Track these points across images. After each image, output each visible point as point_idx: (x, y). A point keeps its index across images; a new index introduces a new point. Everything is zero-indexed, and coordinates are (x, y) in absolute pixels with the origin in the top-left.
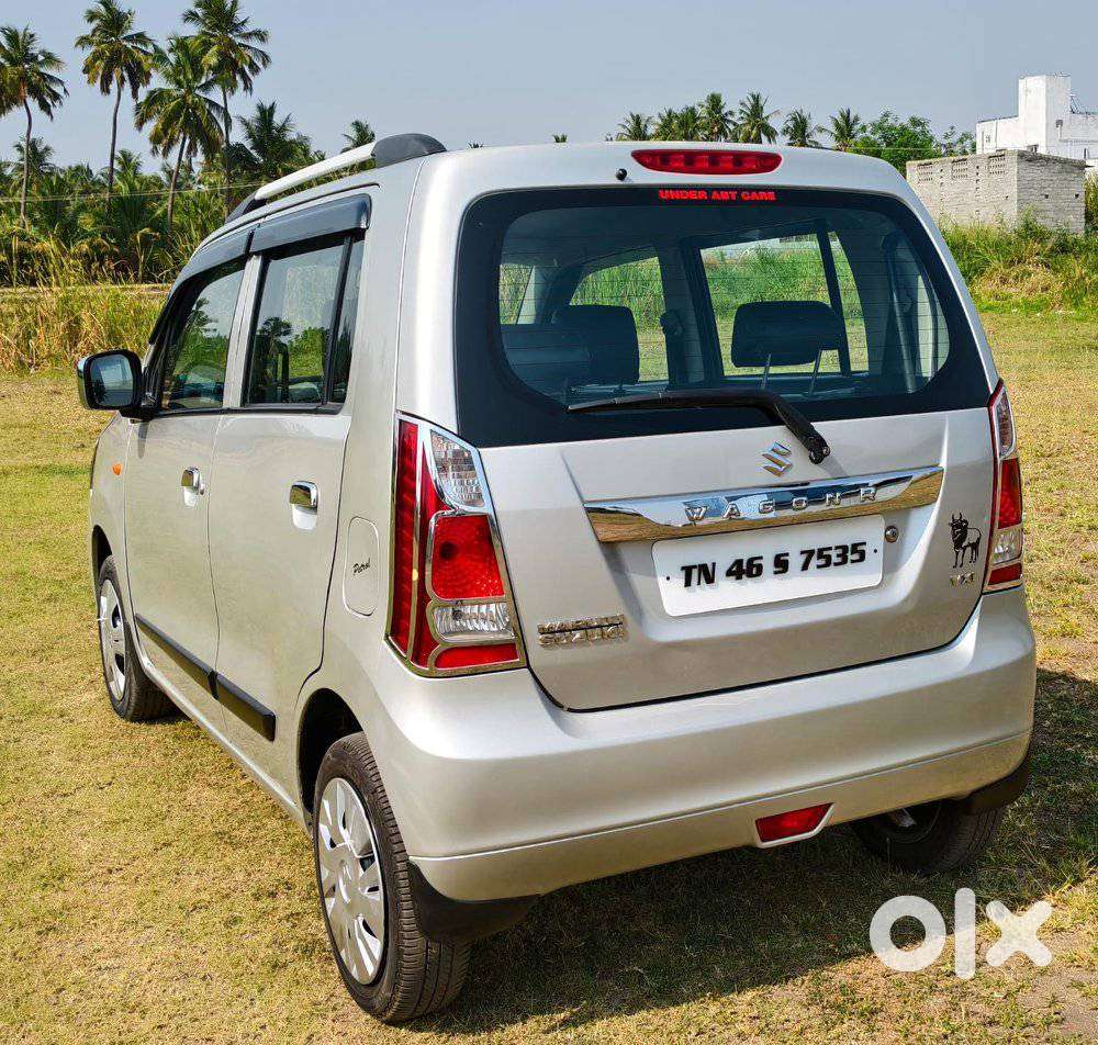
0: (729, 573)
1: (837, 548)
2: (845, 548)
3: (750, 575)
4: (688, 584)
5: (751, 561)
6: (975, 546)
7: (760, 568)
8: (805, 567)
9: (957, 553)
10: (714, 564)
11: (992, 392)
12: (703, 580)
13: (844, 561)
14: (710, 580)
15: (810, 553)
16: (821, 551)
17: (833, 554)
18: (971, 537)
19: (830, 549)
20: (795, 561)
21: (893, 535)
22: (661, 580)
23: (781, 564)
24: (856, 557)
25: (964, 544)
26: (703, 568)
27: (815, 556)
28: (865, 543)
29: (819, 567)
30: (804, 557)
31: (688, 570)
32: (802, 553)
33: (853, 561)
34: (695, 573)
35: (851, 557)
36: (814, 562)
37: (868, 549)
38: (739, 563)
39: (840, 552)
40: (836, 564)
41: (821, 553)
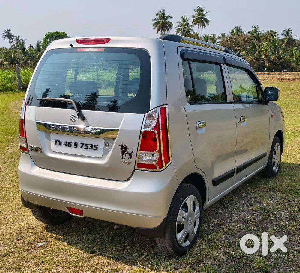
3: (69, 146)
4: (56, 144)
5: (69, 143)
6: (130, 154)
7: (71, 145)
9: (123, 155)
10: (61, 141)
11: (150, 110)
13: (92, 149)
14: (60, 145)
15: (83, 144)
17: (89, 146)
18: (128, 151)
19: (88, 144)
20: (79, 145)
21: (107, 145)
22: (52, 142)
23: (76, 145)
24: (95, 148)
25: (125, 153)
26: (59, 141)
27: (84, 145)
28: (98, 145)
31: (56, 141)
32: (81, 144)
35: (94, 148)
36: (84, 147)
37: (99, 147)
38: (66, 142)
39: (91, 146)
40: (89, 149)
41: (86, 145)
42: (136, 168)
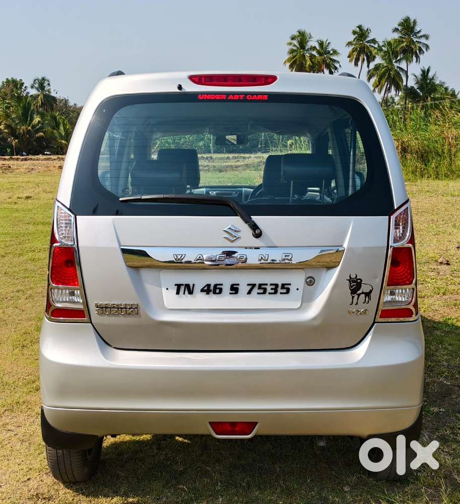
0: (202, 290)
1: (271, 285)
2: (277, 285)
3: (215, 293)
4: (178, 293)
5: (216, 286)
6: (368, 294)
7: (221, 290)
8: (249, 293)
9: (353, 297)
10: (194, 285)
11: (396, 208)
12: (187, 292)
13: (276, 292)
14: (191, 292)
15: (253, 286)
16: (260, 285)
17: (269, 288)
18: (365, 288)
19: (266, 284)
20: (243, 289)
21: (310, 282)
22: (164, 290)
23: (235, 289)
24: (284, 291)
25: (358, 292)
26: (187, 286)
27: (257, 287)
28: (290, 284)
29: (258, 293)
30: (250, 287)
31: (179, 286)
32: (248, 285)
33: (281, 293)
34: (182, 288)
35: (280, 290)
36: (256, 290)
37: (292, 288)
38: (209, 286)
39: (273, 287)
40: (270, 293)
41: (260, 286)
42: (378, 319)
